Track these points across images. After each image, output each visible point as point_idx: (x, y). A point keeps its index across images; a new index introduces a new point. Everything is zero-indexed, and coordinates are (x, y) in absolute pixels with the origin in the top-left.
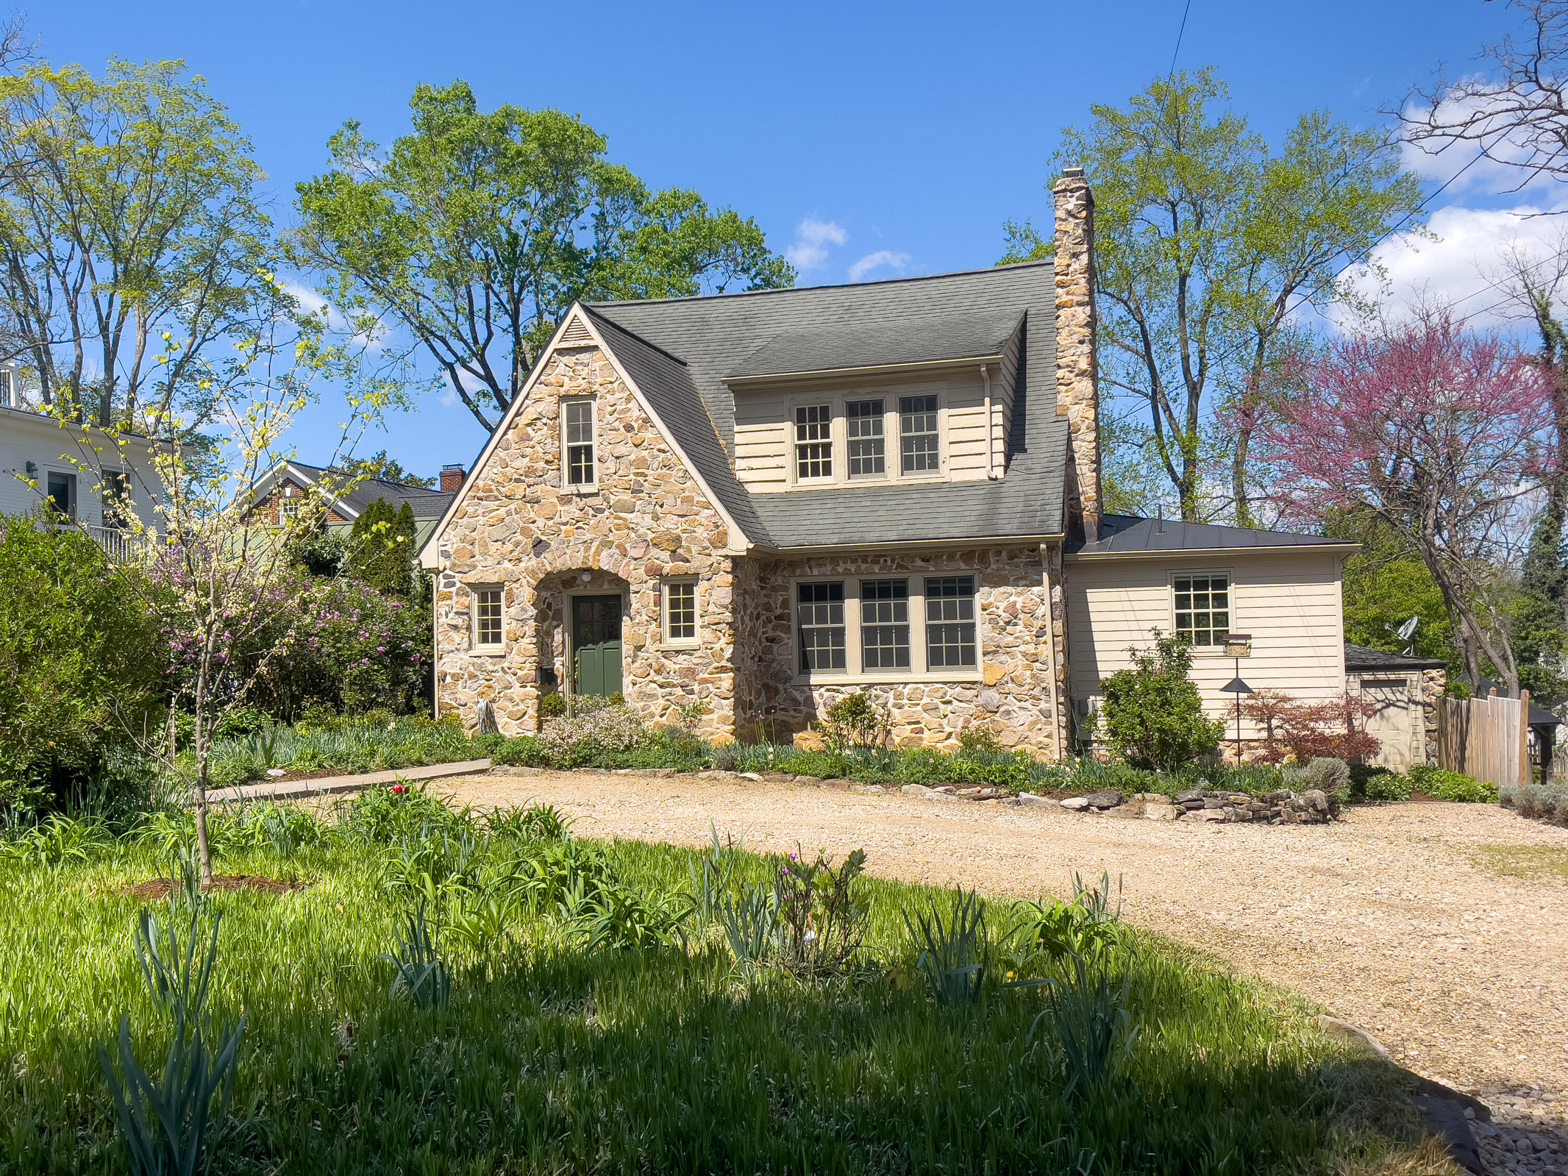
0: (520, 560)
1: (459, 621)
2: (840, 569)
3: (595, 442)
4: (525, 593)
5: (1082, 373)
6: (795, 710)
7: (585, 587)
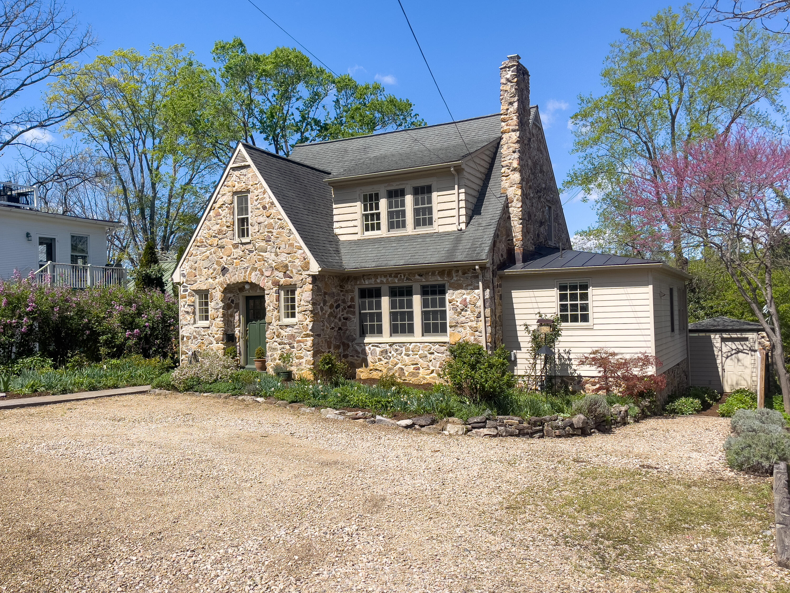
0: (216, 278)
1: (190, 309)
2: (378, 281)
3: (249, 216)
4: (217, 295)
5: (514, 170)
6: (357, 356)
7: (249, 291)
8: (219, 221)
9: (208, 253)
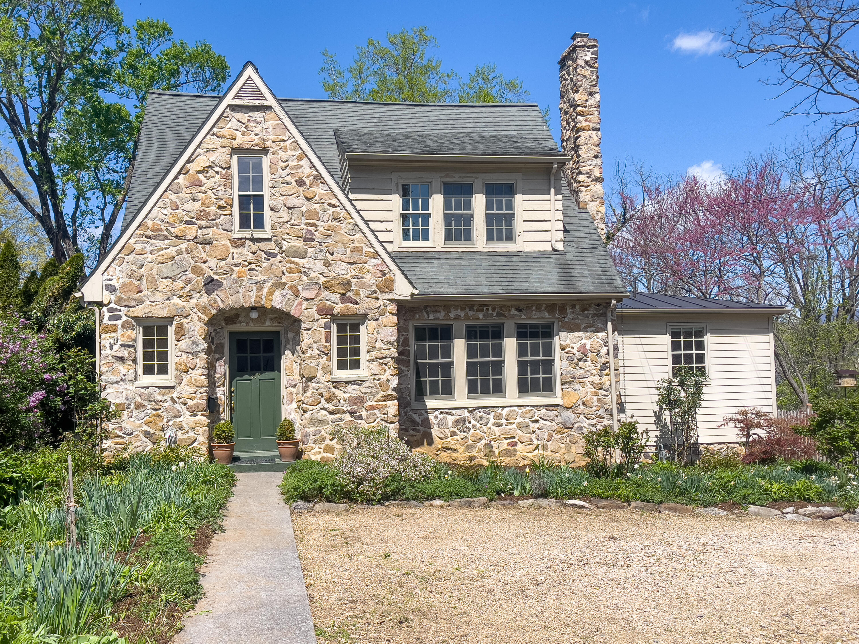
0: (190, 297)
1: (125, 353)
2: (452, 315)
3: (266, 193)
4: (196, 328)
5: (596, 179)
6: (414, 430)
7: (248, 324)
8: (201, 196)
9: (172, 250)
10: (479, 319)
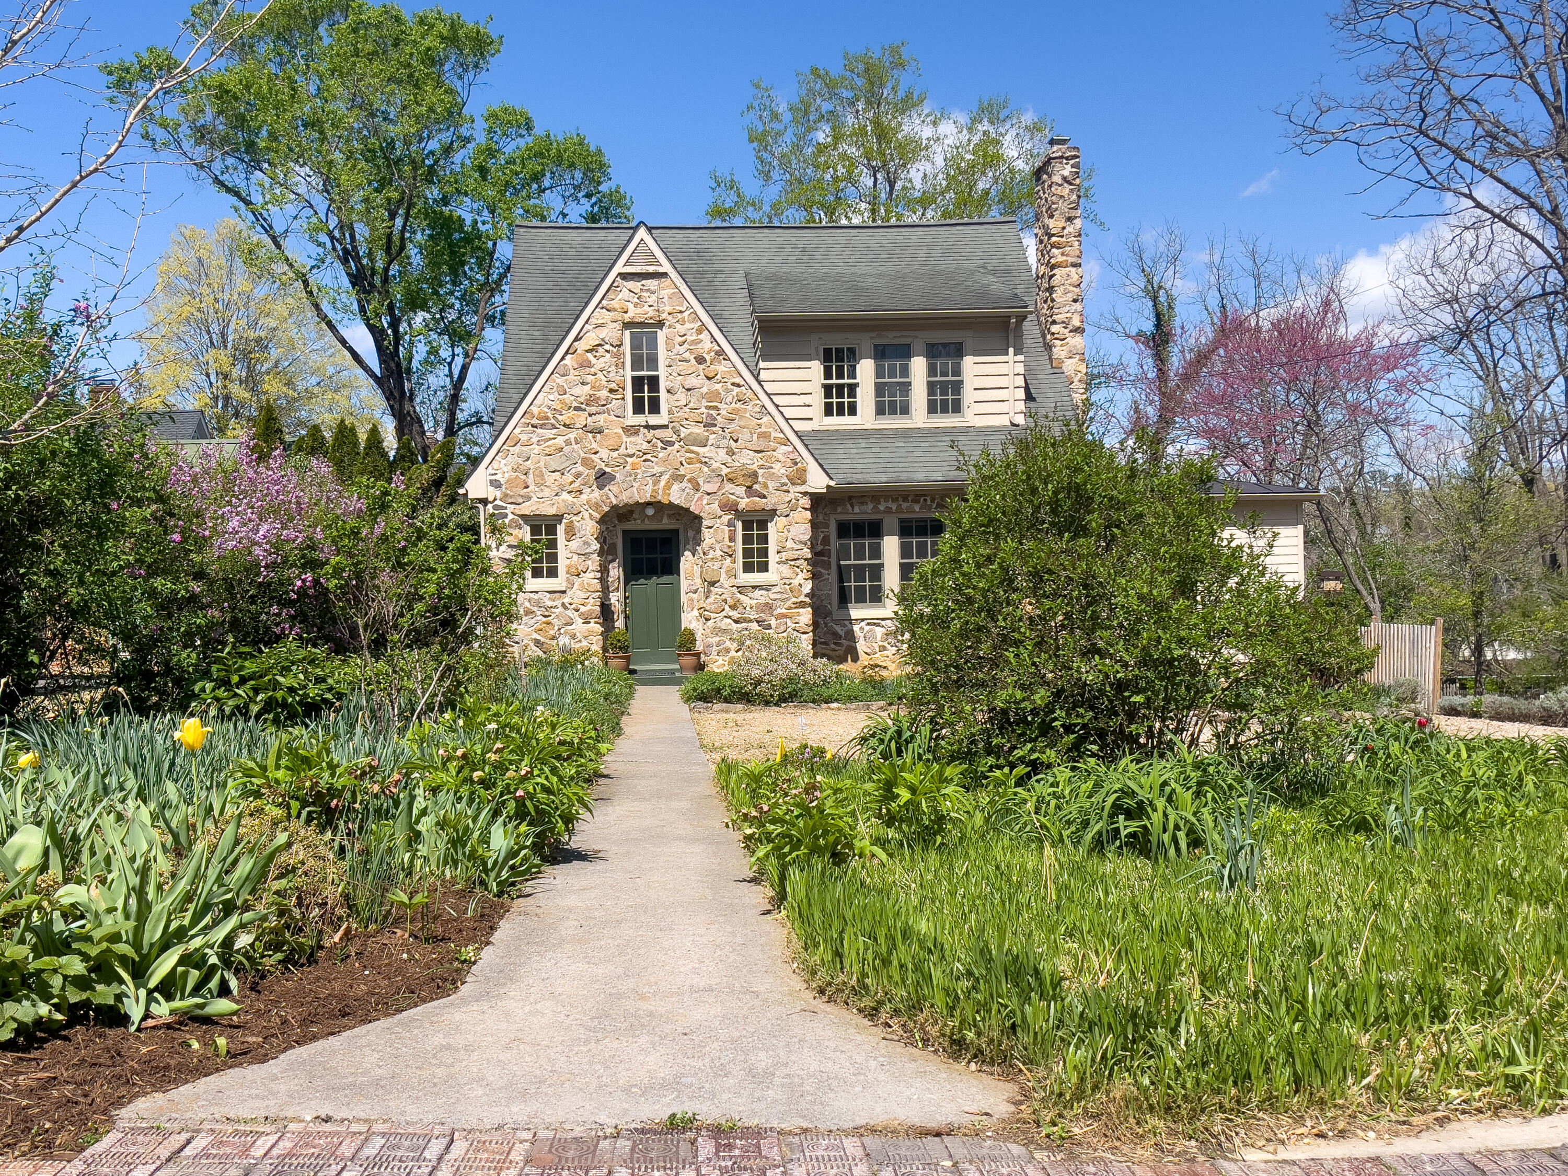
0: (580, 492)
2: (882, 508)
3: (662, 372)
4: (588, 527)
5: (1076, 330)
6: (835, 644)
7: (643, 521)
8: (590, 378)
9: (560, 441)
10: (914, 512)
